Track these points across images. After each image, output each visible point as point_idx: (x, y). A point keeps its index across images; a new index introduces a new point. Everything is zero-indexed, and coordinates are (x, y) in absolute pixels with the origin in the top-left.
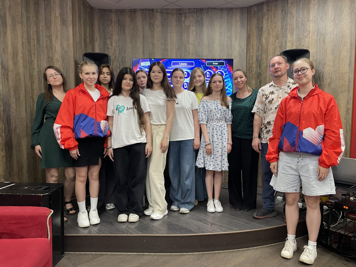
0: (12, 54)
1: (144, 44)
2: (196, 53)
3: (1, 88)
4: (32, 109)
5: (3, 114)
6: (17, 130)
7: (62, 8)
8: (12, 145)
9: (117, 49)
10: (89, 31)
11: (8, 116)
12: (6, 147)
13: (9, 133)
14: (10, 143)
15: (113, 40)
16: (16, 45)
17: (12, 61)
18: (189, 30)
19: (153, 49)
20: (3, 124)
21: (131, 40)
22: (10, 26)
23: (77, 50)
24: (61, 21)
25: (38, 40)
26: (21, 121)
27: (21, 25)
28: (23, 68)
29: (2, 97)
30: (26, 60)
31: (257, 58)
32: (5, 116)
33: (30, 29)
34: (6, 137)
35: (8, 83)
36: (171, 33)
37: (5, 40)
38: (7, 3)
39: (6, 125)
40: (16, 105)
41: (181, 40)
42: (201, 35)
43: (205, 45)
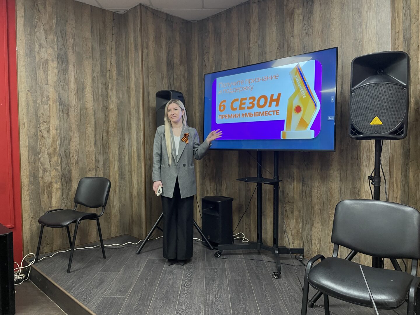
0: (76, 90)
1: (239, 52)
2: (304, 48)
3: (58, 123)
4: (106, 142)
5: (60, 148)
6: (80, 164)
7: (135, 32)
8: (71, 177)
9: (213, 65)
10: (179, 50)
11: (67, 150)
12: (62, 180)
13: (67, 166)
14: (69, 176)
15: (210, 54)
16: (83, 80)
17: (75, 96)
18: (293, 15)
19: (249, 55)
20: (59, 158)
21: (226, 49)
22: (74, 63)
23: (150, 76)
24: (134, 46)
25: (119, 71)
26: (87, 155)
27: (91, 60)
28: (93, 102)
29: (59, 132)
30: (98, 93)
31: (404, 36)
32: (63, 149)
33: (106, 62)
34: (62, 170)
35: (68, 118)
36: (270, 26)
37: (66, 78)
38: (70, 42)
39: (63, 158)
40: (80, 138)
41: (283, 34)
42: (310, 18)
43: (316, 33)
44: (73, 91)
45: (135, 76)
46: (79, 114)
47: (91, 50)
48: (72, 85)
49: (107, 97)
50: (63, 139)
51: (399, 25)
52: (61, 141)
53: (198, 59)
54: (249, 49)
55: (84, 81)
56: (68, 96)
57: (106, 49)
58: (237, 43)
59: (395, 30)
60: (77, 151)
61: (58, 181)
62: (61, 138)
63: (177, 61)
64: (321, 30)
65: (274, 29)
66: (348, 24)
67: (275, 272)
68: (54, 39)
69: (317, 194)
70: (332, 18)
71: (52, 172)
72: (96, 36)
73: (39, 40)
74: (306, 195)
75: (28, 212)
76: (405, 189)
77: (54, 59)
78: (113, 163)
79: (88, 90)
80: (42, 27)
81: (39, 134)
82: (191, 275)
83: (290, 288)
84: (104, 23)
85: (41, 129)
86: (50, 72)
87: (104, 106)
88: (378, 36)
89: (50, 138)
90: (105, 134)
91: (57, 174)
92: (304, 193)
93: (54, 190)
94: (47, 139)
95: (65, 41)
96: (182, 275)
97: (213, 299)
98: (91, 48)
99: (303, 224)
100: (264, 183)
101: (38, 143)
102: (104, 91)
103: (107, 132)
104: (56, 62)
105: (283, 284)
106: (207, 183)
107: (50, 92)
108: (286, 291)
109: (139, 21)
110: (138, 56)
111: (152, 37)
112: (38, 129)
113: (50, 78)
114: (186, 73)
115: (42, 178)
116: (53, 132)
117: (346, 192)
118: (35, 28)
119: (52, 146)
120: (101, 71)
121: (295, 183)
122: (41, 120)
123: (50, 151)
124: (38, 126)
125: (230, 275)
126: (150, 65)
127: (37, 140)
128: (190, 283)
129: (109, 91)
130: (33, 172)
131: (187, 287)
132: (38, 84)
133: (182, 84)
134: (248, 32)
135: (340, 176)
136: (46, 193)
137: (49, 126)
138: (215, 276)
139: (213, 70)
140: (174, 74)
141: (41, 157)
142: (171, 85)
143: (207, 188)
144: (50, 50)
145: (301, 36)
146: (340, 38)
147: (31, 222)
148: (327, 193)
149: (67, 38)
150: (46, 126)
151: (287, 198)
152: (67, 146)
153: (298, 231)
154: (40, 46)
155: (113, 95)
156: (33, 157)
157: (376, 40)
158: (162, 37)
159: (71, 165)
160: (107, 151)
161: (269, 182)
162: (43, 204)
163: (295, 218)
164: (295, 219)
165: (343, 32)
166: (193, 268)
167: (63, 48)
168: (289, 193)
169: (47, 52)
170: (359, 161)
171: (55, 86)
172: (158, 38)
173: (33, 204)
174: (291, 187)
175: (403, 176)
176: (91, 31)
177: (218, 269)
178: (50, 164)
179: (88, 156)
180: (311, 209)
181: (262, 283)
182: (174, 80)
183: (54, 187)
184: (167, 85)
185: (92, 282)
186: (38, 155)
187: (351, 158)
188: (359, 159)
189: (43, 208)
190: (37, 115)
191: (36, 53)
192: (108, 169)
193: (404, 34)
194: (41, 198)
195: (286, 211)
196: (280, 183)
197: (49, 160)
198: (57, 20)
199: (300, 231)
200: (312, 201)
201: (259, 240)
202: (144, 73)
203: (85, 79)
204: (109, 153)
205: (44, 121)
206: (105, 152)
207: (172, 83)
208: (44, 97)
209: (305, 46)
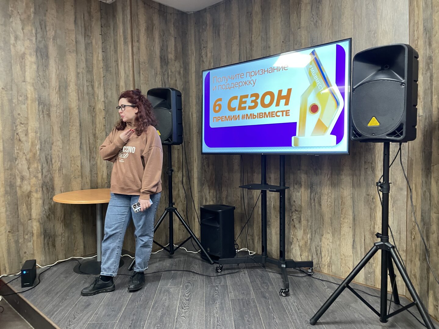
0: (57, 88)
1: (240, 46)
2: (312, 41)
3: (37, 125)
4: (93, 147)
5: (40, 153)
6: (63, 170)
7: (124, 24)
8: (53, 186)
9: (212, 61)
10: (174, 44)
11: (49, 155)
12: (43, 188)
13: (49, 173)
14: (51, 184)
15: (208, 50)
16: (65, 77)
17: (57, 95)
18: (300, 5)
19: (251, 50)
20: (39, 164)
21: (226, 44)
22: (55, 57)
23: (141, 72)
24: (124, 39)
25: (107, 68)
26: (71, 160)
27: (75, 54)
28: (77, 101)
29: (38, 135)
30: (83, 91)
31: (424, 27)
32: (43, 155)
33: (92, 56)
34: (43, 177)
35: (49, 119)
36: (274, 18)
37: (46, 74)
38: (51, 33)
39: (43, 165)
40: (63, 142)
41: (289, 26)
42: (319, 8)
43: (326, 24)
44: (54, 88)
45: (125, 73)
46: (62, 115)
47: (74, 43)
48: (54, 82)
49: (93, 95)
50: (43, 142)
51: (419, 14)
52: (41, 145)
53: (194, 55)
54: (251, 43)
55: (67, 78)
56: (49, 95)
57: (92, 43)
58: (238, 36)
59: (414, 20)
60: (60, 156)
61: (38, 190)
62: (41, 143)
63: (171, 56)
64: (330, 21)
65: (279, 20)
66: (361, 14)
67: (282, 290)
68: (32, 30)
69: (327, 201)
70: (343, 7)
71: (31, 180)
72: (80, 27)
73: (15, 32)
74: (315, 203)
75: (4, 226)
76: (426, 196)
77: (32, 53)
78: (102, 169)
79: (72, 88)
80: (19, 16)
81: (15, 138)
82: (189, 295)
83: (300, 307)
84: (89, 13)
85: (17, 132)
86: (27, 68)
87: (90, 106)
88: (394, 27)
89: (29, 142)
90: (92, 138)
91: (38, 182)
92: (312, 201)
93: (34, 200)
94: (25, 143)
95: (45, 32)
96: (179, 295)
97: (214, 323)
98: (74, 41)
99: (312, 235)
100: (270, 191)
101: (14, 147)
102: (90, 89)
103: (94, 135)
104: (35, 56)
105: (292, 303)
106: (206, 190)
107: (28, 90)
108: (296, 311)
109: (129, 11)
110: (128, 50)
111: (144, 30)
112: (14, 132)
113: (27, 74)
114: (182, 70)
115: (20, 187)
116: (31, 135)
117: (359, 199)
118: (10, 18)
119: (31, 151)
120: (87, 67)
121: (303, 189)
122: (18, 122)
123: (28, 157)
124: (15, 129)
125: (233, 294)
126: (142, 60)
127: (13, 145)
128: (188, 304)
129: (96, 89)
130: (9, 181)
131: (184, 308)
132: (14, 81)
133: (178, 81)
134: (250, 24)
135: (353, 181)
136: (24, 204)
137: (28, 129)
138: (216, 295)
139: (212, 66)
140: (168, 71)
141: (18, 164)
142: (165, 82)
143: (205, 195)
144: (27, 43)
145: (309, 28)
146: (352, 30)
147: (8, 236)
148: (339, 201)
149: (48, 29)
150: (24, 128)
151: (294, 207)
152: (48, 151)
153: (306, 242)
154: (16, 38)
155: (100, 93)
156: (9, 163)
157: (393, 32)
158: (154, 29)
159: (53, 172)
160: (94, 156)
161: (275, 190)
162: (21, 216)
163: (303, 228)
164: (302, 230)
165: (355, 23)
166: (191, 285)
167: (42, 40)
168: (295, 200)
169: (24, 45)
170: (374, 165)
171: (33, 84)
172: (150, 29)
173: (10, 217)
174: (298, 194)
175: (424, 182)
176: (75, 21)
177: (219, 287)
178: (29, 171)
179: (73, 162)
180: (321, 217)
181: (269, 302)
182: (168, 77)
183: (34, 196)
184: (161, 83)
185: (76, 305)
186: (15, 161)
187: (365, 162)
188: (373, 163)
189: (22, 221)
190: (13, 116)
191: (12, 46)
192: (95, 176)
193: (425, 24)
194: (19, 209)
195: (293, 220)
196: (286, 191)
197: (27, 166)
198: (35, 9)
199: (308, 242)
200: (321, 209)
201: (264, 253)
202: (135, 70)
203: (68, 75)
204: (96, 158)
205: (21, 123)
206: (92, 157)
207: (166, 81)
208: (21, 96)
209: (314, 39)
